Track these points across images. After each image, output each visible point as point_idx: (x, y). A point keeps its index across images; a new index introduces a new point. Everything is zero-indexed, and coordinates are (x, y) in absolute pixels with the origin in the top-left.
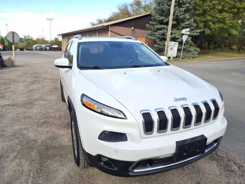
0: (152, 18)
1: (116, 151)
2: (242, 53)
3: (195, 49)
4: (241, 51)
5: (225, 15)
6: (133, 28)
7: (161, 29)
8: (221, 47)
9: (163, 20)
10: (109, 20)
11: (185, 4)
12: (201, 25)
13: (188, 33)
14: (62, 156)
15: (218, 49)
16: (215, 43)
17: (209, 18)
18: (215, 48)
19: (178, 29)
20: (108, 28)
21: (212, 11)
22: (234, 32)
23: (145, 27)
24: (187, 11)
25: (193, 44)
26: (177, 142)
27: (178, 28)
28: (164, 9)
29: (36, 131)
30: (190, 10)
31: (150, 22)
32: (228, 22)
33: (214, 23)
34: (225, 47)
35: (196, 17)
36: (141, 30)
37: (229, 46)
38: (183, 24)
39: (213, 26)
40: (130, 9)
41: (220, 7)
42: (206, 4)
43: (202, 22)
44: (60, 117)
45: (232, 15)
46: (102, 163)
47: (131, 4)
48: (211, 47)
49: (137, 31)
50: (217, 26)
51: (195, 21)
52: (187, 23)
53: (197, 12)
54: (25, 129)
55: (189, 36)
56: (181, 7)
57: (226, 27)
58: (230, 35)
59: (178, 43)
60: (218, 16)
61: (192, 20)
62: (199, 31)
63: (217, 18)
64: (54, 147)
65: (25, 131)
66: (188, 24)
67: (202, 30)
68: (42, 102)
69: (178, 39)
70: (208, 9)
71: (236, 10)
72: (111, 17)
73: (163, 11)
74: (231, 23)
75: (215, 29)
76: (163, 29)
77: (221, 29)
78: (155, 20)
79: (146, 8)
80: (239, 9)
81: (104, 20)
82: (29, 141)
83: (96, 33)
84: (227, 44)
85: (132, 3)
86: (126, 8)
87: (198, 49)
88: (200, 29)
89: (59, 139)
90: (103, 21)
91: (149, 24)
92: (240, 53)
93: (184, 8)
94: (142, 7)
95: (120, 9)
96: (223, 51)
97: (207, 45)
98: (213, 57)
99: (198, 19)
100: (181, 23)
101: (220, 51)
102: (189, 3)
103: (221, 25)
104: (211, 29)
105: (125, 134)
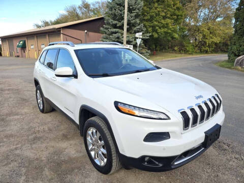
0: (105, 21)
1: (164, 149)
2: (182, 54)
3: (147, 51)
4: (181, 51)
5: (168, 21)
6: (86, 31)
7: (115, 33)
8: (165, 49)
9: (117, 24)
10: (57, 22)
11: (134, 10)
12: (150, 29)
13: (141, 37)
14: (79, 169)
15: (164, 51)
16: (161, 45)
17: (156, 23)
18: (161, 50)
19: (131, 33)
20: (60, 31)
21: (157, 17)
22: (176, 36)
23: (100, 30)
24: (137, 16)
25: (145, 47)
26: (205, 132)
27: (130, 31)
28: (117, 14)
29: (32, 149)
30: (139, 15)
31: (104, 26)
32: (171, 27)
33: (160, 28)
34: (169, 48)
35: (145, 23)
36: (96, 34)
37: (171, 48)
38: (135, 29)
39: (159, 31)
40: (79, 11)
41: (163, 14)
42: (152, 11)
43: (150, 27)
44: (50, 130)
45: (173, 21)
46: (146, 163)
47: (79, 7)
48: (158, 48)
49: (91, 34)
50: (163, 30)
51: (145, 26)
52: (138, 27)
53: (146, 18)
54: (16, 149)
55: (142, 39)
56: (132, 13)
57: (169, 31)
58: (173, 38)
59: (132, 46)
60: (163, 21)
61: (142, 25)
62: (148, 35)
63: (162, 23)
64: (65, 162)
65: (18, 152)
66: (139, 29)
67: (151, 34)
68: (16, 117)
69: (132, 42)
70: (155, 15)
71: (176, 17)
72: (58, 19)
73: (115, 15)
74: (173, 28)
75: (161, 33)
76: (117, 32)
77: (166, 33)
78: (108, 24)
79: (95, 11)
80: (178, 16)
81: (51, 22)
82: (30, 162)
83: (45, 35)
84: (170, 46)
85: (81, 6)
86: (75, 10)
87: (149, 51)
88: (150, 33)
89: (65, 153)
90: (49, 23)
91: (103, 27)
92: (180, 53)
93: (134, 14)
94: (91, 10)
95: (68, 11)
96: (167, 52)
97: (154, 47)
98: (162, 58)
99: (147, 24)
100: (133, 28)
101: (166, 52)
102: (138, 9)
103: (166, 30)
104: (157, 33)
105: (168, 133)
